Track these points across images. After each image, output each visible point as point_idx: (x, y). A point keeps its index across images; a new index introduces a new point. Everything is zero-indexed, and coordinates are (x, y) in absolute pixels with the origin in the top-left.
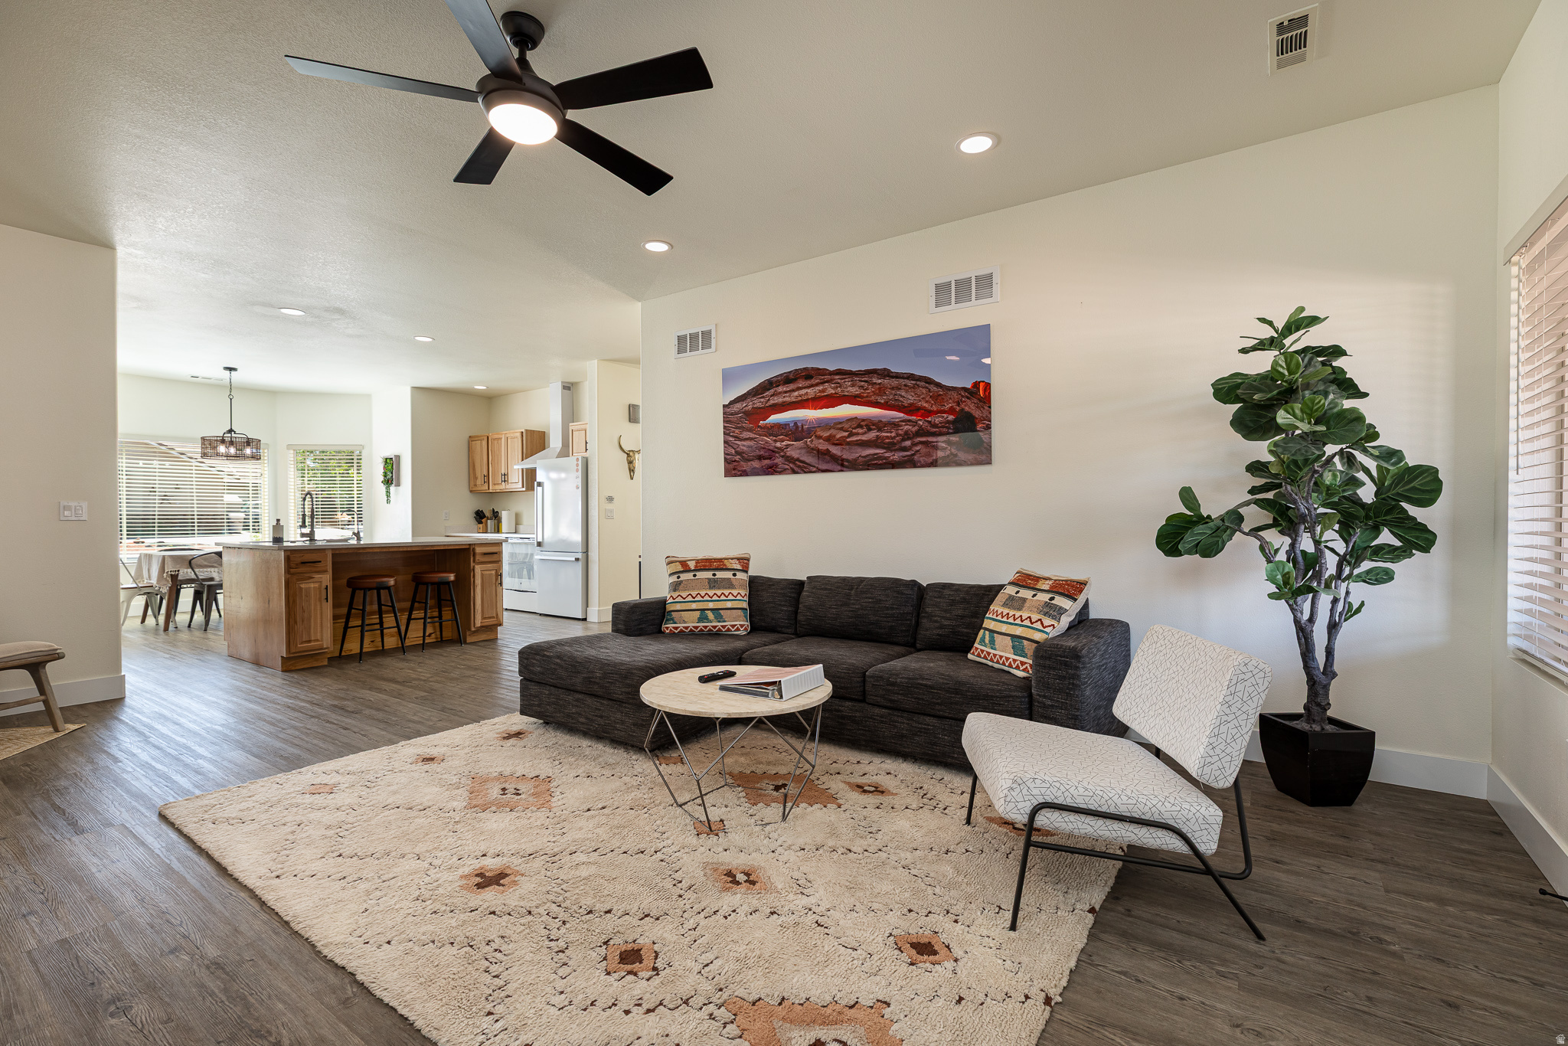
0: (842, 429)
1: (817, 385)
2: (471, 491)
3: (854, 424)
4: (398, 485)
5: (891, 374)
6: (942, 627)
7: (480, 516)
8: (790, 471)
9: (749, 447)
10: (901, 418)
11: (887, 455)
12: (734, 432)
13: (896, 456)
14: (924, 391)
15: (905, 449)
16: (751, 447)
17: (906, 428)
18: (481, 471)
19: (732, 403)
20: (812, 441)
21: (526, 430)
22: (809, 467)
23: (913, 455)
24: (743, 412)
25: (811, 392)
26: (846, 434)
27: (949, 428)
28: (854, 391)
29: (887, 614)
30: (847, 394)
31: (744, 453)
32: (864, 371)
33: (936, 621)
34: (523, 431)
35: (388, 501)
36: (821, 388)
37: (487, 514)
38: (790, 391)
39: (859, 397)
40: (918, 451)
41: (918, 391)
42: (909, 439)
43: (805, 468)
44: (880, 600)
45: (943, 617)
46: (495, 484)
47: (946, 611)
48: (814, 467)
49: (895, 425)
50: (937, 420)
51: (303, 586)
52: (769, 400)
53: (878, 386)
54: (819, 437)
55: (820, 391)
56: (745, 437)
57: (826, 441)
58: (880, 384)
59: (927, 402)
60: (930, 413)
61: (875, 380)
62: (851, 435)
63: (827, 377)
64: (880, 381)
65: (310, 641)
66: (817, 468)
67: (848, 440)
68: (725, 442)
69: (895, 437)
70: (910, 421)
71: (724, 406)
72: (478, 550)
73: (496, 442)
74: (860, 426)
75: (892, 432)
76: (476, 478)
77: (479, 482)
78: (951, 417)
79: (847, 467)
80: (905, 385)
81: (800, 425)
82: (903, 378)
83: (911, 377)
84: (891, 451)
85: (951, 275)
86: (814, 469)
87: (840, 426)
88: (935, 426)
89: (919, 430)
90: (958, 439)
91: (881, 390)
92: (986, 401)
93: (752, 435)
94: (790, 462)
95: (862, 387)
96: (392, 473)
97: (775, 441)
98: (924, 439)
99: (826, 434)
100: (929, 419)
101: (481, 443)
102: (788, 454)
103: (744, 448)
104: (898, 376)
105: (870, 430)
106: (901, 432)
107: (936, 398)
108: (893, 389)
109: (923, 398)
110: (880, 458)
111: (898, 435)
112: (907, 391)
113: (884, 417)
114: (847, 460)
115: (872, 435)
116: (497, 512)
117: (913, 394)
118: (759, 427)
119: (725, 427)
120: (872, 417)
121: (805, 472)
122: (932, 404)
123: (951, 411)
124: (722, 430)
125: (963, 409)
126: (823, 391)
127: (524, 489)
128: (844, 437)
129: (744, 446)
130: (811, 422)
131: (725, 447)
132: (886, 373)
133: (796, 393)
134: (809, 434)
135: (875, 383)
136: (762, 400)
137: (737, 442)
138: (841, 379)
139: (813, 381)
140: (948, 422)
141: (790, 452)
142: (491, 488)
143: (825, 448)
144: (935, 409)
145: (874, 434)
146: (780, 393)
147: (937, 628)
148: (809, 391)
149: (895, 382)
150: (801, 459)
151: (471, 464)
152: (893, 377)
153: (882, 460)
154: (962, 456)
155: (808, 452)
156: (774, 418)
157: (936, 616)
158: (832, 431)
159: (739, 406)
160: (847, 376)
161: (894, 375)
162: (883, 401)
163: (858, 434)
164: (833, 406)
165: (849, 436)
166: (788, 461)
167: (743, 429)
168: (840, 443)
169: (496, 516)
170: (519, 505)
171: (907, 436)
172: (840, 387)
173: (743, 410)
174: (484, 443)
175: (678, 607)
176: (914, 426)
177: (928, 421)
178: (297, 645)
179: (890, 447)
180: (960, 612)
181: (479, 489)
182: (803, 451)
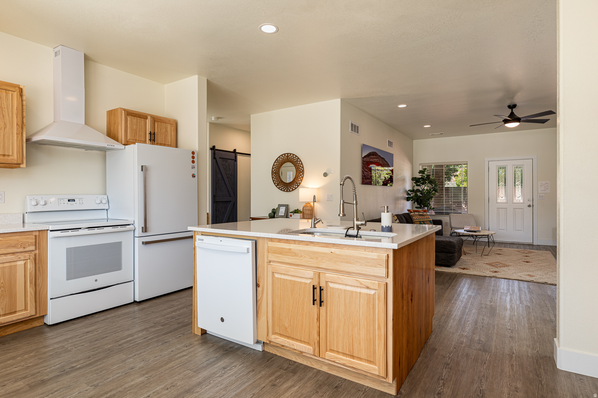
12: (364, 168)
24: (366, 162)
28: (381, 163)
56: (366, 170)
64: (384, 162)
103: (366, 174)
118: (368, 168)
136: (369, 159)
137: (364, 172)
146: (372, 158)
159: (365, 159)
172: (380, 160)
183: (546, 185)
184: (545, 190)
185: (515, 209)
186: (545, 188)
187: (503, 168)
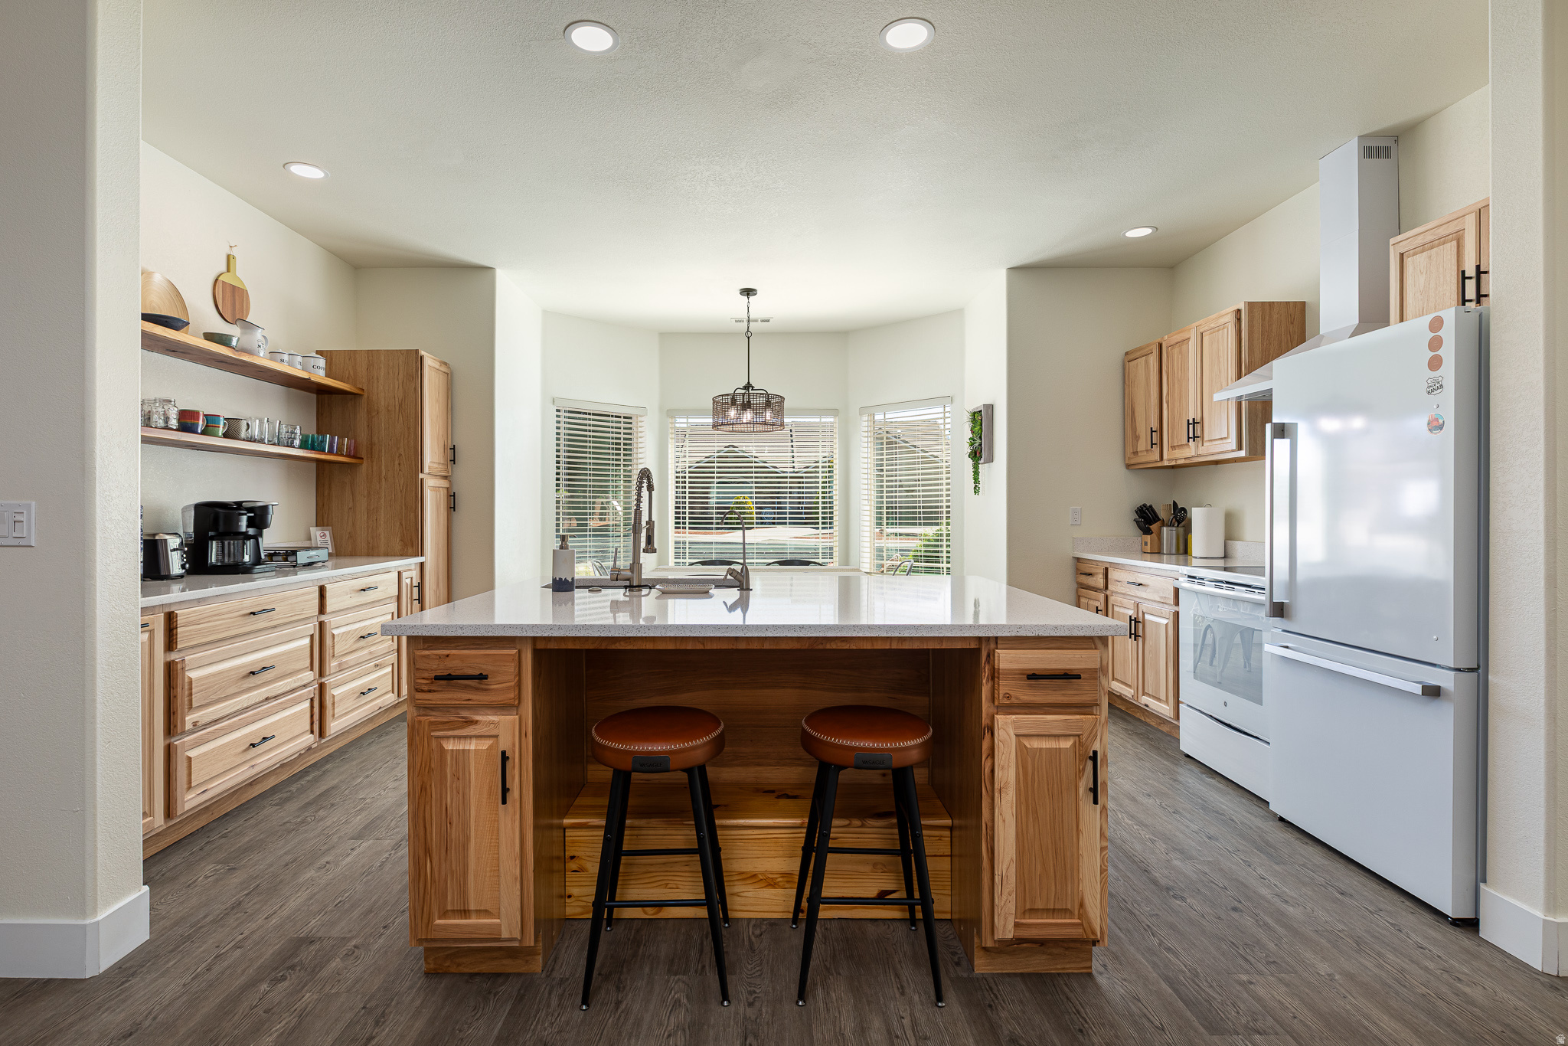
2: (1128, 466)
4: (990, 460)
7: (1146, 518)
18: (1146, 419)
21: (1251, 305)
34: (1242, 306)
35: (976, 490)
37: (1162, 514)
46: (1173, 447)
51: (449, 746)
65: (465, 913)
72: (1006, 659)
73: (1176, 350)
76: (1136, 438)
77: (1143, 444)
96: (981, 438)
101: (1147, 362)
116: (1183, 509)
127: (1242, 454)
142: (1165, 457)
151: (1128, 411)
169: (1180, 518)
170: (1229, 493)
174: (1153, 360)
178: (430, 920)
181: (1143, 460)
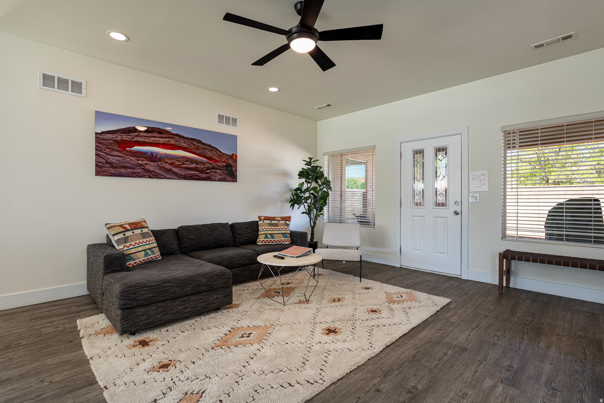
0: (178, 161)
1: (165, 138)
3: (185, 160)
5: (202, 143)
6: (246, 237)
8: (147, 177)
9: (117, 160)
10: (206, 161)
11: (200, 175)
12: (105, 150)
13: (204, 176)
14: (215, 152)
15: (207, 173)
16: (120, 161)
17: (208, 165)
19: (103, 133)
20: (162, 163)
22: (160, 176)
23: (211, 176)
24: (113, 140)
25: (162, 141)
26: (181, 163)
27: (224, 168)
28: (185, 145)
29: (227, 236)
30: (181, 146)
31: (113, 163)
32: (190, 138)
33: (243, 235)
36: (168, 140)
38: (148, 137)
39: (187, 149)
40: (212, 175)
41: (213, 152)
42: (209, 169)
43: (158, 176)
44: (223, 231)
45: (245, 234)
47: (245, 231)
48: (163, 176)
49: (203, 163)
50: (220, 164)
52: (134, 138)
53: (196, 146)
54: (166, 163)
55: (167, 141)
56: (114, 154)
57: (170, 165)
58: (197, 145)
59: (216, 157)
60: (217, 161)
61: (195, 143)
62: (183, 164)
63: (171, 136)
64: (197, 144)
66: (165, 177)
67: (182, 166)
68: (96, 155)
69: (203, 168)
70: (209, 163)
71: (96, 133)
74: (187, 161)
75: (202, 166)
78: (224, 164)
79: (181, 178)
80: (208, 149)
81: (154, 154)
82: (207, 145)
83: (210, 146)
84: (202, 173)
85: (225, 114)
86: (163, 177)
87: (178, 159)
88: (219, 166)
89: (213, 167)
90: (226, 172)
91: (198, 148)
92: (235, 161)
93: (120, 154)
94: (148, 172)
95: (189, 145)
97: (138, 160)
98: (215, 171)
99: (170, 162)
100: (217, 163)
102: (147, 168)
103: (113, 160)
104: (204, 144)
105: (192, 163)
106: (206, 166)
107: (219, 156)
108: (203, 149)
109: (214, 155)
110: (197, 176)
111: (205, 167)
112: (208, 151)
113: (199, 159)
114: (181, 175)
115: (193, 166)
117: (211, 153)
118: (126, 151)
119: (96, 146)
120: (194, 158)
121: (158, 178)
122: (218, 158)
123: (224, 162)
124: (94, 147)
125: (228, 162)
126: (169, 141)
128: (180, 164)
129: (114, 159)
130: (161, 154)
131: (96, 158)
132: (199, 142)
133: (153, 139)
134: (160, 160)
135: (195, 145)
136: (129, 137)
137: (108, 156)
138: (179, 139)
139: (163, 136)
140: (223, 166)
141: (147, 167)
143: (169, 168)
144: (219, 160)
145: (194, 165)
146: (142, 136)
147: (244, 237)
148: (161, 139)
149: (204, 146)
150: (155, 171)
152: (203, 144)
153: (198, 176)
154: (228, 178)
155: (159, 169)
156: (137, 148)
157: (242, 234)
158: (173, 161)
159: (110, 136)
160: (182, 138)
161: (203, 143)
162: (198, 153)
163: (187, 164)
164: (174, 150)
165: (182, 164)
166: (147, 171)
167: (113, 150)
168: (179, 166)
171: (208, 168)
172: (178, 142)
173: (114, 139)
175: (133, 251)
176: (211, 165)
177: (216, 164)
179: (201, 171)
180: (250, 231)
182: (156, 168)
183: (482, 177)
184: (479, 186)
185: (436, 218)
186: (480, 183)
187: (420, 153)
